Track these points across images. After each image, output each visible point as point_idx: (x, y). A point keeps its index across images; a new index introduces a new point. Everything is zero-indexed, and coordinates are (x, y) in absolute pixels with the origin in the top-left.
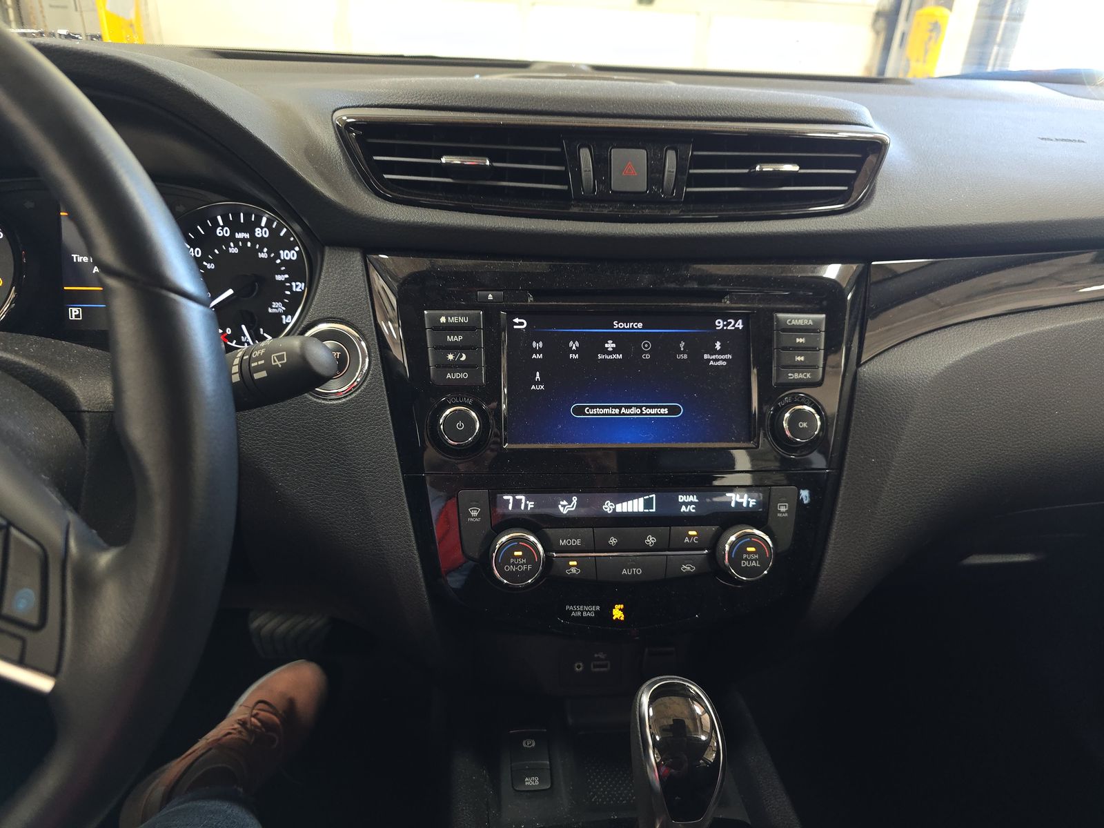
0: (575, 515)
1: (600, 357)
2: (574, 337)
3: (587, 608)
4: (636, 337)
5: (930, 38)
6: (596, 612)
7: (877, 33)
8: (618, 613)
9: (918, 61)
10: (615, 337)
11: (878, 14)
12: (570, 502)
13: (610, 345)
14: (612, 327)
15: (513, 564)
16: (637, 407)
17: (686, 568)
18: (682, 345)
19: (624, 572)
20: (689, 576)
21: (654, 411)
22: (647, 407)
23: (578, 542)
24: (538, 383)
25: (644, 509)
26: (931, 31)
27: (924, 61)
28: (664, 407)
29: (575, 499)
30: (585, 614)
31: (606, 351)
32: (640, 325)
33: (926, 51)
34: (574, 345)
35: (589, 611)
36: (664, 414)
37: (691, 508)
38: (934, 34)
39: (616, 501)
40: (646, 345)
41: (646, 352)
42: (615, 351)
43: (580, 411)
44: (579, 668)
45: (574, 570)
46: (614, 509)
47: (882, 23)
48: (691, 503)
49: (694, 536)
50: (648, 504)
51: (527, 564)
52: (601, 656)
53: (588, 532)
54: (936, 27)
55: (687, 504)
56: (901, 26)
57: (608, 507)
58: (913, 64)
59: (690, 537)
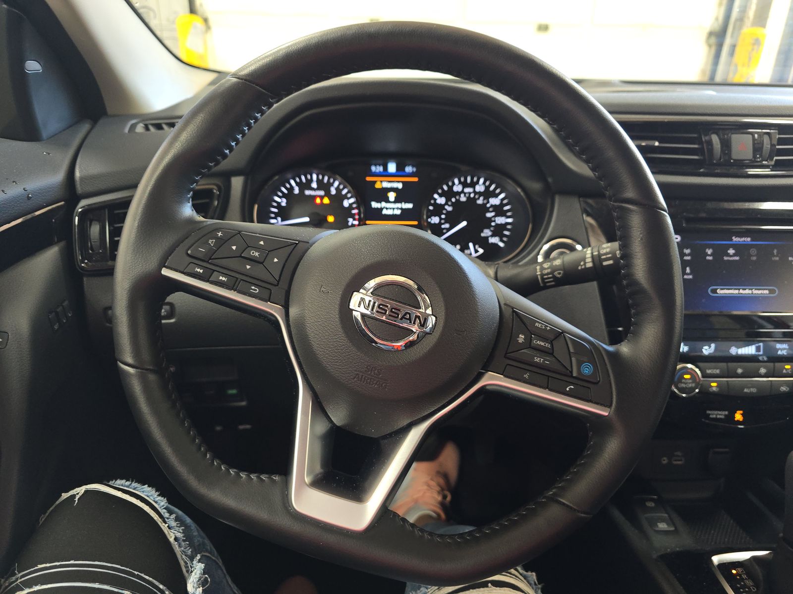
0: (713, 355)
1: (726, 258)
2: (709, 247)
3: (719, 413)
4: (746, 247)
5: (753, 50)
6: (725, 415)
7: (710, 46)
8: (738, 416)
9: (743, 65)
10: (734, 246)
11: (711, 34)
12: (710, 347)
13: (731, 251)
14: (732, 240)
15: (684, 383)
16: (750, 289)
17: (784, 389)
18: (775, 251)
19: (746, 390)
20: (785, 393)
21: (760, 292)
22: (756, 289)
23: (718, 371)
24: (688, 274)
25: (757, 352)
26: (754, 44)
27: (749, 66)
28: (766, 289)
29: (713, 345)
30: (718, 417)
31: (728, 255)
32: (749, 239)
33: (750, 59)
34: (709, 251)
35: (721, 414)
36: (766, 294)
37: (785, 353)
38: (756, 47)
39: (738, 347)
40: (753, 251)
41: (754, 256)
42: (734, 255)
43: (714, 291)
44: (665, 461)
45: (714, 389)
46: (737, 352)
47: (713, 40)
48: (784, 349)
49: (788, 369)
50: (758, 349)
51: (692, 383)
52: (679, 453)
53: (723, 365)
54: (757, 42)
55: (782, 350)
56: (728, 41)
57: (734, 351)
58: (740, 68)
59: (786, 369)
